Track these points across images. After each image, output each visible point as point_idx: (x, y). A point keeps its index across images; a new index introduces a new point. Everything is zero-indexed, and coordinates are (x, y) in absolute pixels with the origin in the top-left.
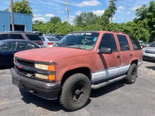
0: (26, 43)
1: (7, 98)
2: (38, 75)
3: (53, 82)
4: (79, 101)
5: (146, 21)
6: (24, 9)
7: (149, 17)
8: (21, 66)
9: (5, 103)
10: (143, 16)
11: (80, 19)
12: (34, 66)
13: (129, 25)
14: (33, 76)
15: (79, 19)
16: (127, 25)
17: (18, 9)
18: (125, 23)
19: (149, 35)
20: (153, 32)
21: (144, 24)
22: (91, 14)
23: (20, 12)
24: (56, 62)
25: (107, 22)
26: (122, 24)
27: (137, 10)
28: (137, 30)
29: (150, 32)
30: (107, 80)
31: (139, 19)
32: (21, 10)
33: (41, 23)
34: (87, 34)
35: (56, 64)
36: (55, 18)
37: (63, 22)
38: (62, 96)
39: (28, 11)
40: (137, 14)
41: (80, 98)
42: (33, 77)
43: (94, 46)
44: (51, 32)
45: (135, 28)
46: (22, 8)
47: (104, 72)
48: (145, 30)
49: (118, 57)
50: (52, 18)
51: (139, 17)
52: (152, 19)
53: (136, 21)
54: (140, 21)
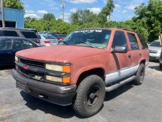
0: (21, 40)
1: (8, 105)
2: (49, 78)
3: (68, 85)
4: (93, 106)
5: (144, 20)
6: (14, 4)
7: (148, 16)
8: (27, 67)
9: (6, 110)
10: (142, 15)
11: (77, 17)
12: (44, 67)
13: (127, 23)
14: (43, 78)
15: (75, 17)
16: (126, 24)
17: (8, 4)
18: (124, 21)
19: (148, 34)
20: (152, 31)
21: (143, 23)
22: (88, 12)
23: (10, 7)
24: (71, 62)
25: (105, 20)
26: (121, 23)
27: (136, 9)
28: (136, 29)
29: (149, 31)
30: (118, 81)
31: (138, 18)
32: (11, 5)
33: (34, 20)
34: (96, 31)
35: (72, 64)
36: (49, 14)
37: (57, 19)
38: (77, 100)
39: (19, 6)
40: (135, 13)
41: (94, 102)
42: (43, 80)
43: (107, 44)
44: (45, 30)
45: (134, 27)
46: (12, 3)
47: (117, 73)
48: (144, 29)
49: (129, 57)
50: (45, 15)
51: (138, 16)
52: (151, 18)
53: (135, 20)
54: (138, 20)
